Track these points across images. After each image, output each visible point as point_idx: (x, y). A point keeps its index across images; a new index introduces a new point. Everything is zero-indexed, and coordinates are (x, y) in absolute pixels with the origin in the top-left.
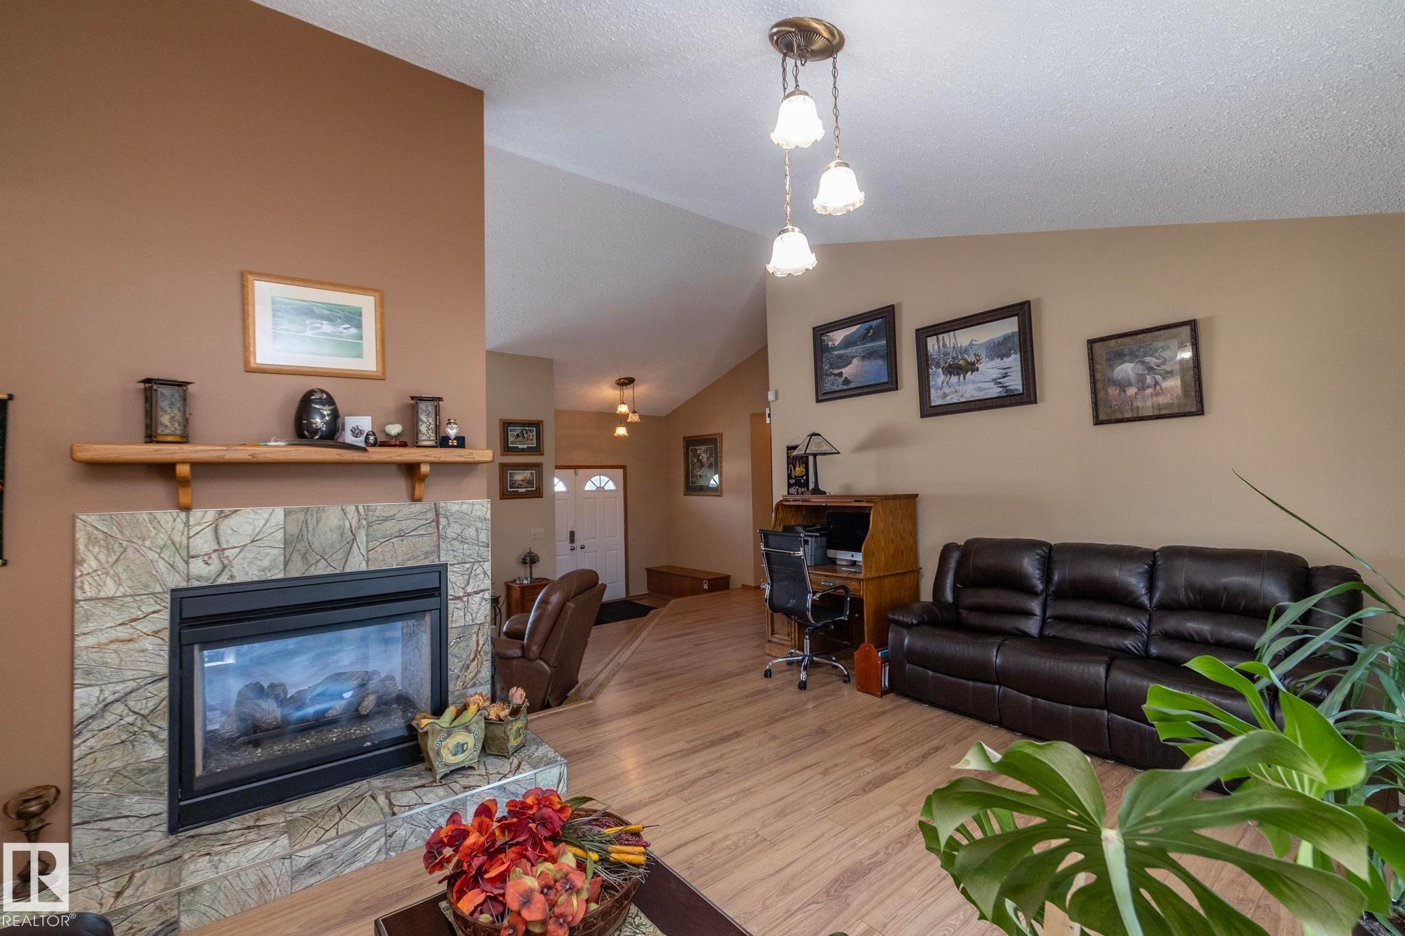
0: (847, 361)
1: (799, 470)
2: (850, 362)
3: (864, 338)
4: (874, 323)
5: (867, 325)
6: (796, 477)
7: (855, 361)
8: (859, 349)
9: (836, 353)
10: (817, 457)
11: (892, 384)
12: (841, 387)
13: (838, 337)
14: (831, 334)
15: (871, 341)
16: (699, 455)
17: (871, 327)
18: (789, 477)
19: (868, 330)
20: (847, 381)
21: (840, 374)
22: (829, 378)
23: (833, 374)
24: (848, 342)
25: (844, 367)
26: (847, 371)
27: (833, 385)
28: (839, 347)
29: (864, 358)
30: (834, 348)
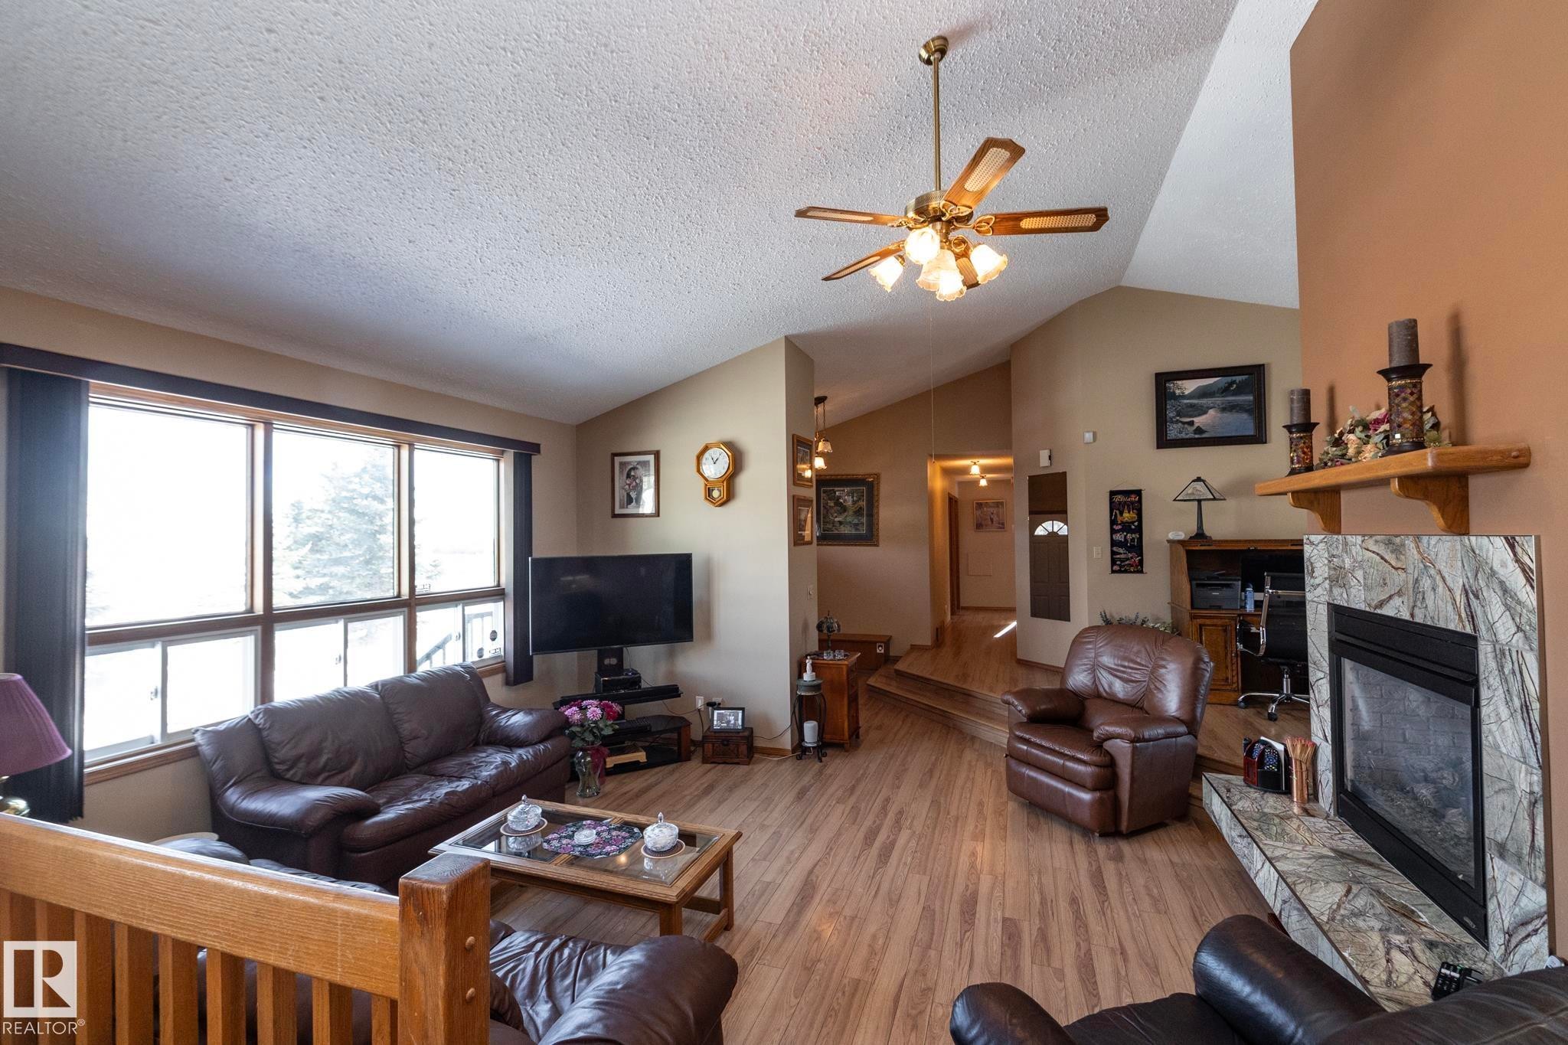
0: (1202, 411)
1: (1128, 516)
2: (1205, 413)
3: (1225, 390)
4: (1238, 379)
5: (1229, 379)
6: (1122, 522)
7: (1211, 412)
8: (1218, 400)
9: (1186, 401)
10: (1203, 503)
11: (1259, 437)
12: (1191, 435)
13: (1190, 386)
14: (1179, 382)
15: (1233, 395)
16: (839, 497)
17: (1233, 382)
18: (1113, 522)
19: (1231, 384)
20: (1199, 430)
21: (1191, 423)
22: (1175, 426)
23: (1181, 422)
24: (1203, 393)
25: (1196, 416)
26: (1199, 421)
27: (1181, 432)
28: (1191, 396)
29: (1223, 410)
30: (1183, 397)
